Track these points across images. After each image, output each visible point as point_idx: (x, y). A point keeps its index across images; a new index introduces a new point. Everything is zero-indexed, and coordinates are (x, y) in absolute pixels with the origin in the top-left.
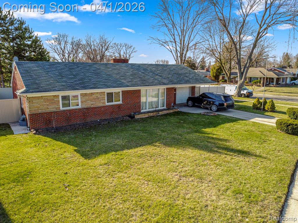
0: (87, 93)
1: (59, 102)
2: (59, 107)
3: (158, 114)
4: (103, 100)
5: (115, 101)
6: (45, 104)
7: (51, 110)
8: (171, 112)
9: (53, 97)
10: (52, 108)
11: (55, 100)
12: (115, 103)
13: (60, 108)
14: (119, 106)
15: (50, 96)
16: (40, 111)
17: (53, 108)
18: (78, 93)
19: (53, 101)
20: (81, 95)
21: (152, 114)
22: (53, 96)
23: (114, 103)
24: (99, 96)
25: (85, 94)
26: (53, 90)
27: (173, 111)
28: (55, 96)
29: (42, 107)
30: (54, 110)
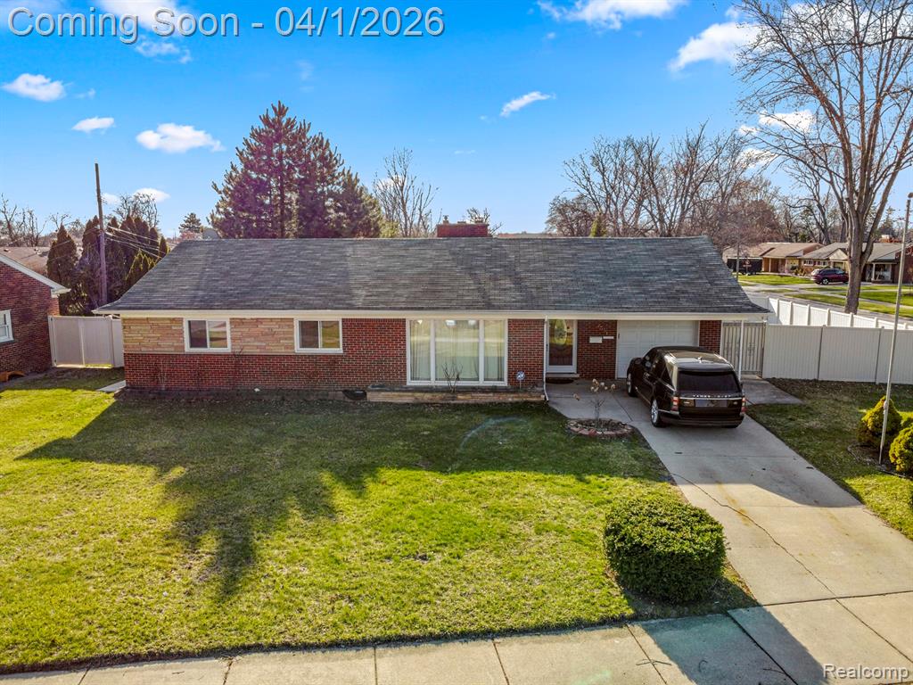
0: (244, 319)
1: (181, 333)
2: (181, 344)
3: (453, 399)
4: (286, 339)
5: (325, 345)
6: (153, 335)
7: (166, 349)
8: (510, 400)
9: (168, 322)
10: (167, 347)
11: (173, 328)
12: (323, 349)
13: (183, 347)
14: (333, 360)
15: (163, 319)
16: (143, 349)
17: (170, 346)
18: (225, 316)
19: (170, 332)
20: (233, 321)
21: (427, 397)
22: (169, 319)
23: (320, 350)
24: (276, 328)
25: (241, 319)
26: (162, 306)
27: (516, 400)
28: (174, 319)
29: (146, 341)
30: (171, 351)
